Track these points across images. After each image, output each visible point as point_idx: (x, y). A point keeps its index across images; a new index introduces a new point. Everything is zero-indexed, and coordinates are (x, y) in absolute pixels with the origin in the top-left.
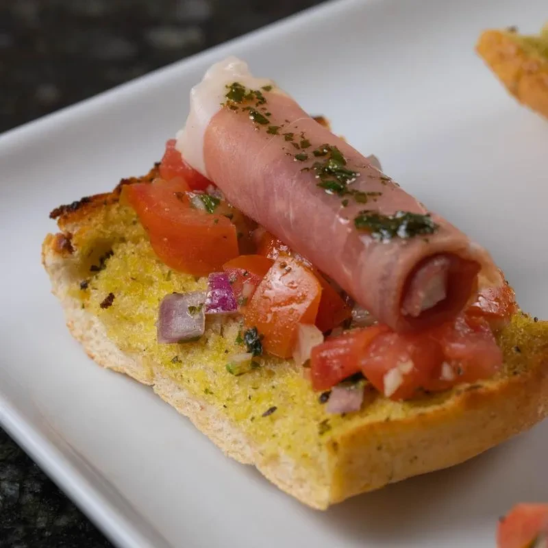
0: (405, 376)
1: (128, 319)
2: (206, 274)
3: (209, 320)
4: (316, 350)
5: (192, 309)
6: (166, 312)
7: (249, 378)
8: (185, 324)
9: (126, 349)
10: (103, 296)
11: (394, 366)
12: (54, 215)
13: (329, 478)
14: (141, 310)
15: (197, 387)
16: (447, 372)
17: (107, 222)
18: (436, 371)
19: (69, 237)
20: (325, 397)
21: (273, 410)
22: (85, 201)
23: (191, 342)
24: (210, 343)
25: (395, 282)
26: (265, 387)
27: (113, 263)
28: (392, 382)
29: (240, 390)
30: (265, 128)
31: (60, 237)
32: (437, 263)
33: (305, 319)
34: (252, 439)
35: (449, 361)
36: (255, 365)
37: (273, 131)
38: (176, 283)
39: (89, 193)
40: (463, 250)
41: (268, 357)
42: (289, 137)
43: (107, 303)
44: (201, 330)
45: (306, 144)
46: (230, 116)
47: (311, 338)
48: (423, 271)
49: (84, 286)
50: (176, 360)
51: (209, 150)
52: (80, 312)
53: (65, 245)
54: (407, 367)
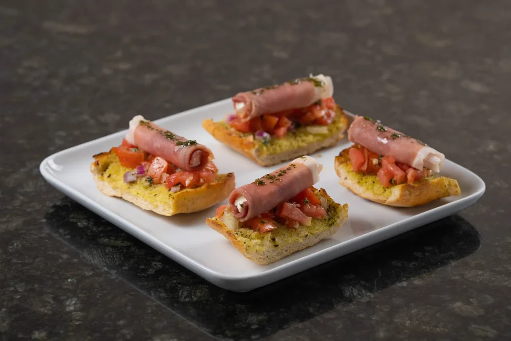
0: (191, 181)
1: (115, 180)
2: (135, 168)
3: (137, 177)
4: (167, 178)
5: (133, 175)
6: (125, 176)
7: (149, 189)
8: (131, 178)
9: (115, 188)
10: (108, 175)
11: (188, 178)
12: (94, 157)
13: (172, 207)
14: (118, 178)
15: (135, 193)
16: (202, 180)
17: (108, 158)
18: (199, 180)
19: (98, 161)
20: (170, 190)
21: (156, 195)
22: (102, 154)
23: (132, 183)
24: (138, 182)
25: (188, 156)
26: (153, 190)
27: (110, 168)
28: (187, 182)
29: (147, 192)
30: (150, 129)
31: (95, 162)
32: (198, 151)
33: (164, 172)
34: (151, 203)
35: (202, 178)
36: (150, 186)
37: (152, 129)
38: (127, 170)
39: (103, 151)
40: (205, 149)
41: (153, 183)
42: (157, 130)
43: (109, 176)
44: (135, 179)
45: (161, 131)
46: (141, 127)
47: (166, 176)
48: (194, 153)
49: (102, 174)
50: (129, 188)
51: (136, 136)
52: (101, 183)
53: (97, 164)
54: (191, 178)
